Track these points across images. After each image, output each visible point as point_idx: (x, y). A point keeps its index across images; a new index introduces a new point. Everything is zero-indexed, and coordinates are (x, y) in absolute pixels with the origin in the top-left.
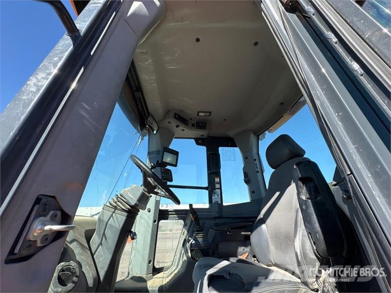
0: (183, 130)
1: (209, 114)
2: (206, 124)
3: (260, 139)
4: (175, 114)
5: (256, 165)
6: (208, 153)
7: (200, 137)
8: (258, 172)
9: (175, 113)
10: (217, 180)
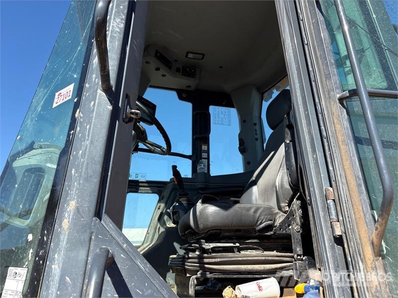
0: (164, 75)
1: (202, 56)
2: (195, 70)
3: (264, 98)
4: (157, 52)
5: (256, 130)
6: (195, 112)
7: (185, 88)
8: (257, 139)
9: (156, 50)
10: (204, 148)
